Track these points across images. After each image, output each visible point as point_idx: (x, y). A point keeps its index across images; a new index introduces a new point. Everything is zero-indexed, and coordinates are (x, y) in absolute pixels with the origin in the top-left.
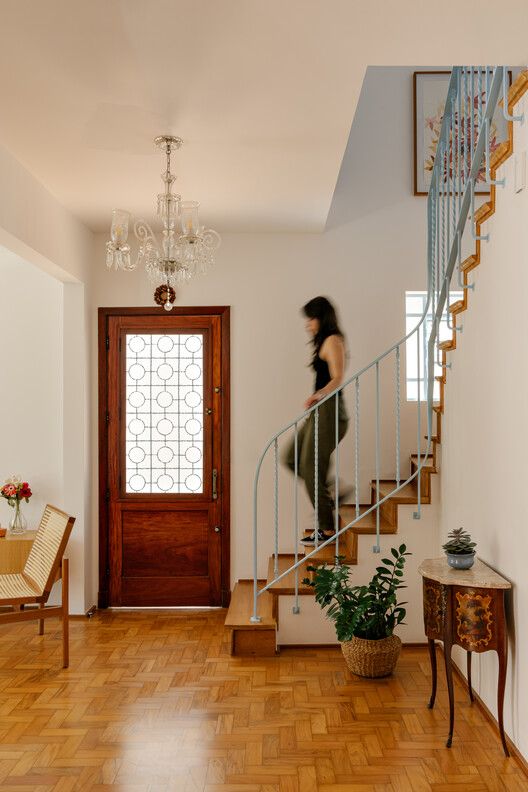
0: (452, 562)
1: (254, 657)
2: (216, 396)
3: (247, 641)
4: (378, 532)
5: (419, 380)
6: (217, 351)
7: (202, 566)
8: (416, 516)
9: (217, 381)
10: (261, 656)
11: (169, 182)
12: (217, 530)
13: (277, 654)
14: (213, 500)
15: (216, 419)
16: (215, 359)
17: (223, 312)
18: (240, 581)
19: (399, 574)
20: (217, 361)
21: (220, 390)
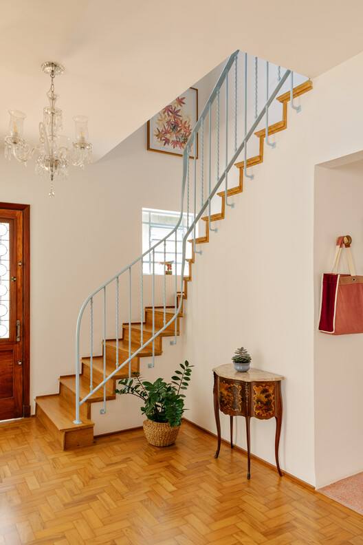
0: (238, 368)
1: (80, 448)
2: (19, 268)
3: (74, 438)
4: (153, 354)
5: (154, 262)
6: (20, 236)
7: (9, 391)
8: (172, 343)
9: (20, 258)
10: (85, 447)
11: (53, 99)
12: (20, 363)
13: (95, 443)
14: (17, 342)
15: (19, 284)
16: (18, 242)
17: (25, 209)
18: (37, 398)
19: (188, 379)
20: (20, 243)
21: (23, 264)
